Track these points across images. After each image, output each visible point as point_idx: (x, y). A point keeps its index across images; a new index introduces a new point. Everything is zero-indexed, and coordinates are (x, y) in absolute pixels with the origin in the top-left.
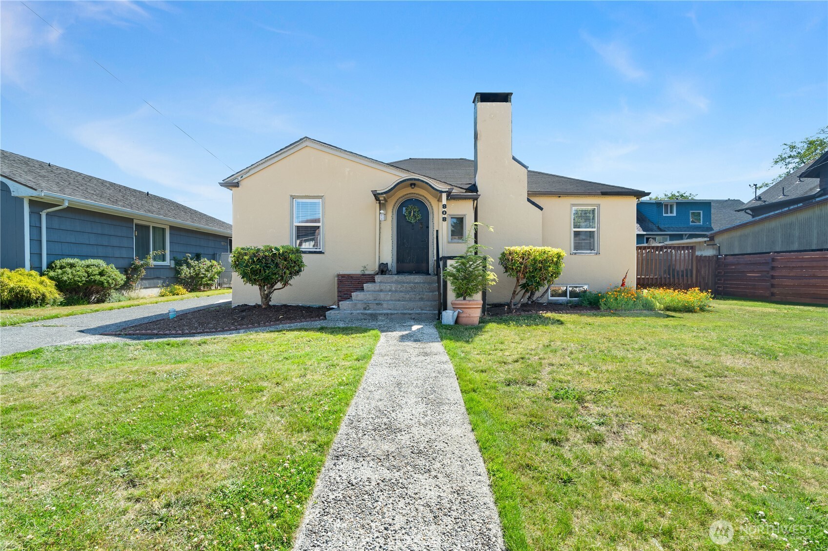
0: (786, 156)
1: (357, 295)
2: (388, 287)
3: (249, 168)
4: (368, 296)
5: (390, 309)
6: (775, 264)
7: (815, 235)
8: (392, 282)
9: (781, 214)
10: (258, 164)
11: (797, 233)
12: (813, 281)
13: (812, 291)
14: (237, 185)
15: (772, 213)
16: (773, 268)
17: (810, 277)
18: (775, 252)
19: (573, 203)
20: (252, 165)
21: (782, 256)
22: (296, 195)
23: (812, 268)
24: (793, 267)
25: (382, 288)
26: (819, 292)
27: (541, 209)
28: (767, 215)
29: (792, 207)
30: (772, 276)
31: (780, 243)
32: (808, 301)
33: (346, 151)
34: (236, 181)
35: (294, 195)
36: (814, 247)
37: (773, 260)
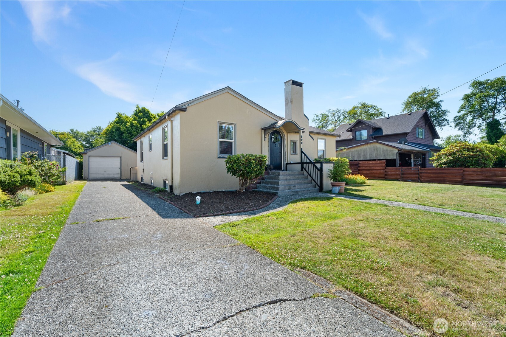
0: (315, 119)
1: (281, 182)
2: (289, 177)
3: (194, 100)
4: (285, 182)
5: (298, 189)
6: (360, 165)
7: (368, 154)
8: (287, 175)
9: (358, 146)
10: (199, 98)
11: (362, 153)
12: (373, 171)
13: (373, 175)
14: (184, 110)
15: (355, 145)
16: (359, 167)
17: (372, 170)
18: (359, 160)
19: (318, 137)
20: (196, 98)
21: (362, 162)
22: (221, 121)
23: (373, 166)
24: (366, 166)
25: (287, 178)
26: (375, 175)
27: (313, 140)
28: (352, 146)
29: (361, 144)
30: (359, 169)
31: (356, 157)
32: (372, 178)
33: (249, 99)
34: (184, 107)
35: (220, 121)
36: (368, 159)
37: (359, 163)
